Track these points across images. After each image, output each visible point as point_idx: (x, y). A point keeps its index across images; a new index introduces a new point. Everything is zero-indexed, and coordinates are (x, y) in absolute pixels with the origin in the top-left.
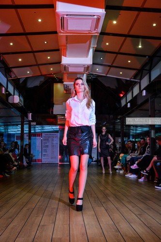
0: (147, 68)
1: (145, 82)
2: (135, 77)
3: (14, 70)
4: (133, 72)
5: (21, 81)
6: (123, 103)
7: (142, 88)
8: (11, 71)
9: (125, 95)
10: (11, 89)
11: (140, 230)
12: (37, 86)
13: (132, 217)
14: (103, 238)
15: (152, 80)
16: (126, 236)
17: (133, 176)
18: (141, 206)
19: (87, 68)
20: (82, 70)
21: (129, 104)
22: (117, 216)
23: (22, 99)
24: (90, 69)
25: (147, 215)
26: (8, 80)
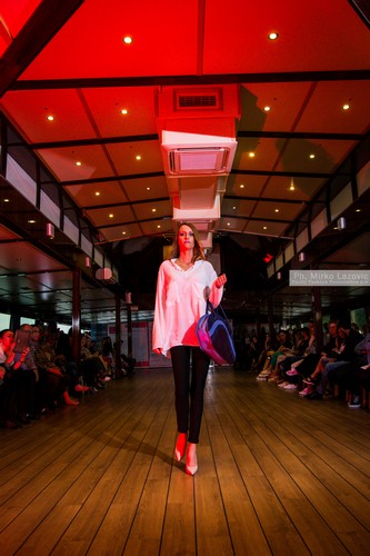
0: (305, 218)
1: (302, 241)
2: (287, 233)
3: (102, 230)
4: (284, 226)
5: (114, 246)
6: (270, 272)
7: (299, 249)
8: (98, 233)
9: (273, 261)
10: (99, 259)
11: (306, 484)
12: (138, 252)
13: (293, 462)
14: (247, 503)
15: (313, 237)
16: (284, 497)
17: (289, 387)
18: (306, 440)
19: (213, 224)
20: (205, 227)
21: (279, 274)
22: (268, 460)
23: (116, 273)
24: (217, 224)
25: (317, 459)
26: (94, 246)
